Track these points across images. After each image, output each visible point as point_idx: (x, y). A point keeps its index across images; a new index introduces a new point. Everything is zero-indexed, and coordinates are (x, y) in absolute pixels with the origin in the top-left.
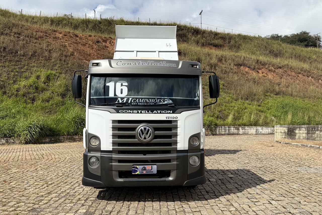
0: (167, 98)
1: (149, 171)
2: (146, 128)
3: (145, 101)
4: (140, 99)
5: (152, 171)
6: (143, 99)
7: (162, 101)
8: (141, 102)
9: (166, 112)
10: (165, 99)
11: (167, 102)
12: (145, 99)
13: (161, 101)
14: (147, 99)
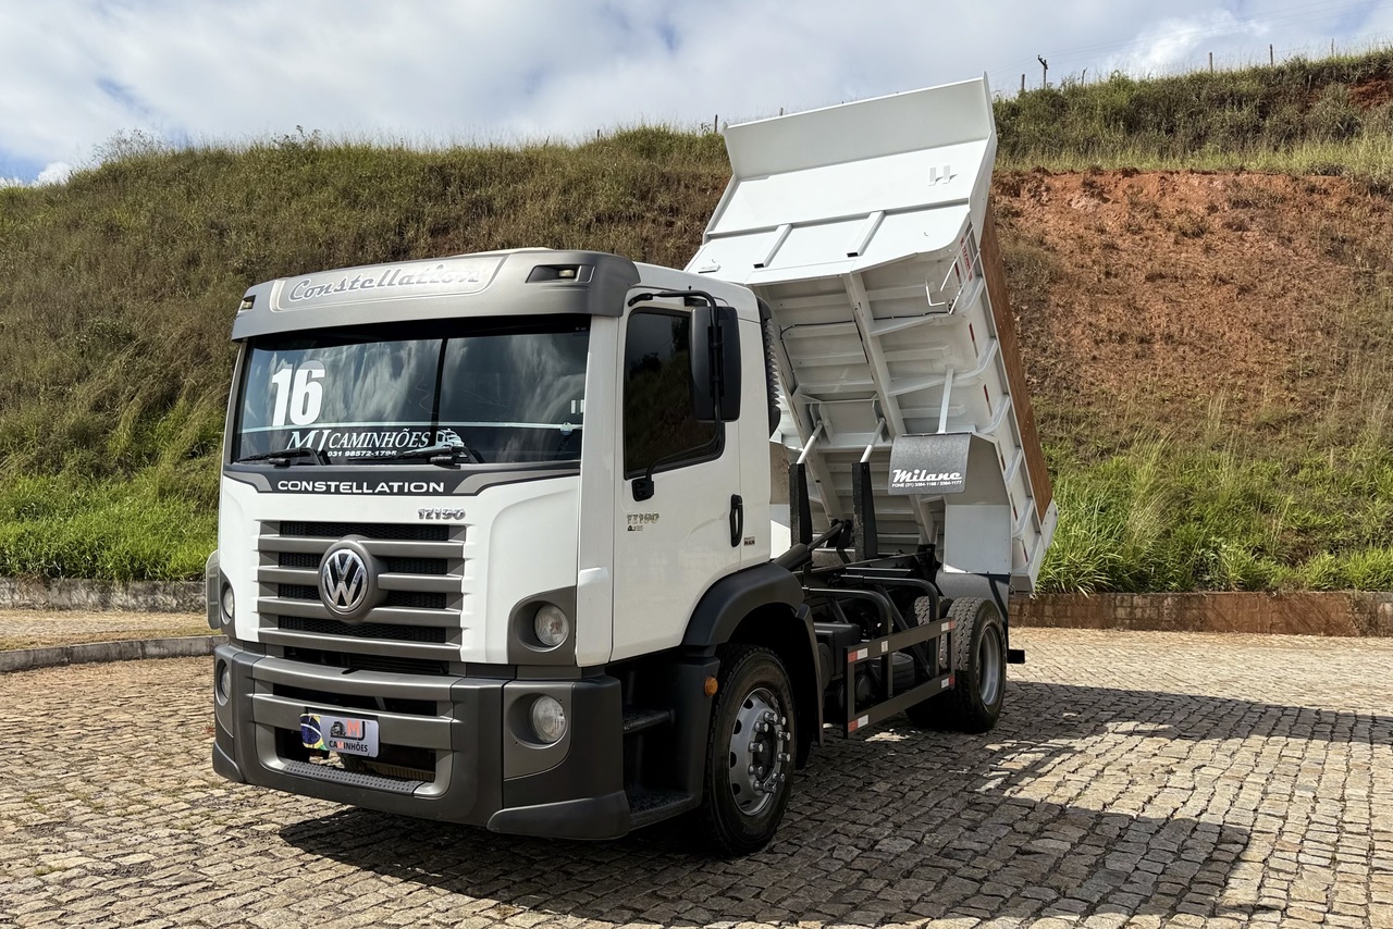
0: (446, 428)
1: (355, 742)
2: (346, 556)
3: (368, 444)
4: (355, 434)
5: (361, 743)
6: (364, 434)
7: (426, 441)
8: (355, 444)
9: (422, 487)
10: (439, 433)
11: (444, 442)
12: (369, 434)
13: (423, 439)
14: (375, 434)
